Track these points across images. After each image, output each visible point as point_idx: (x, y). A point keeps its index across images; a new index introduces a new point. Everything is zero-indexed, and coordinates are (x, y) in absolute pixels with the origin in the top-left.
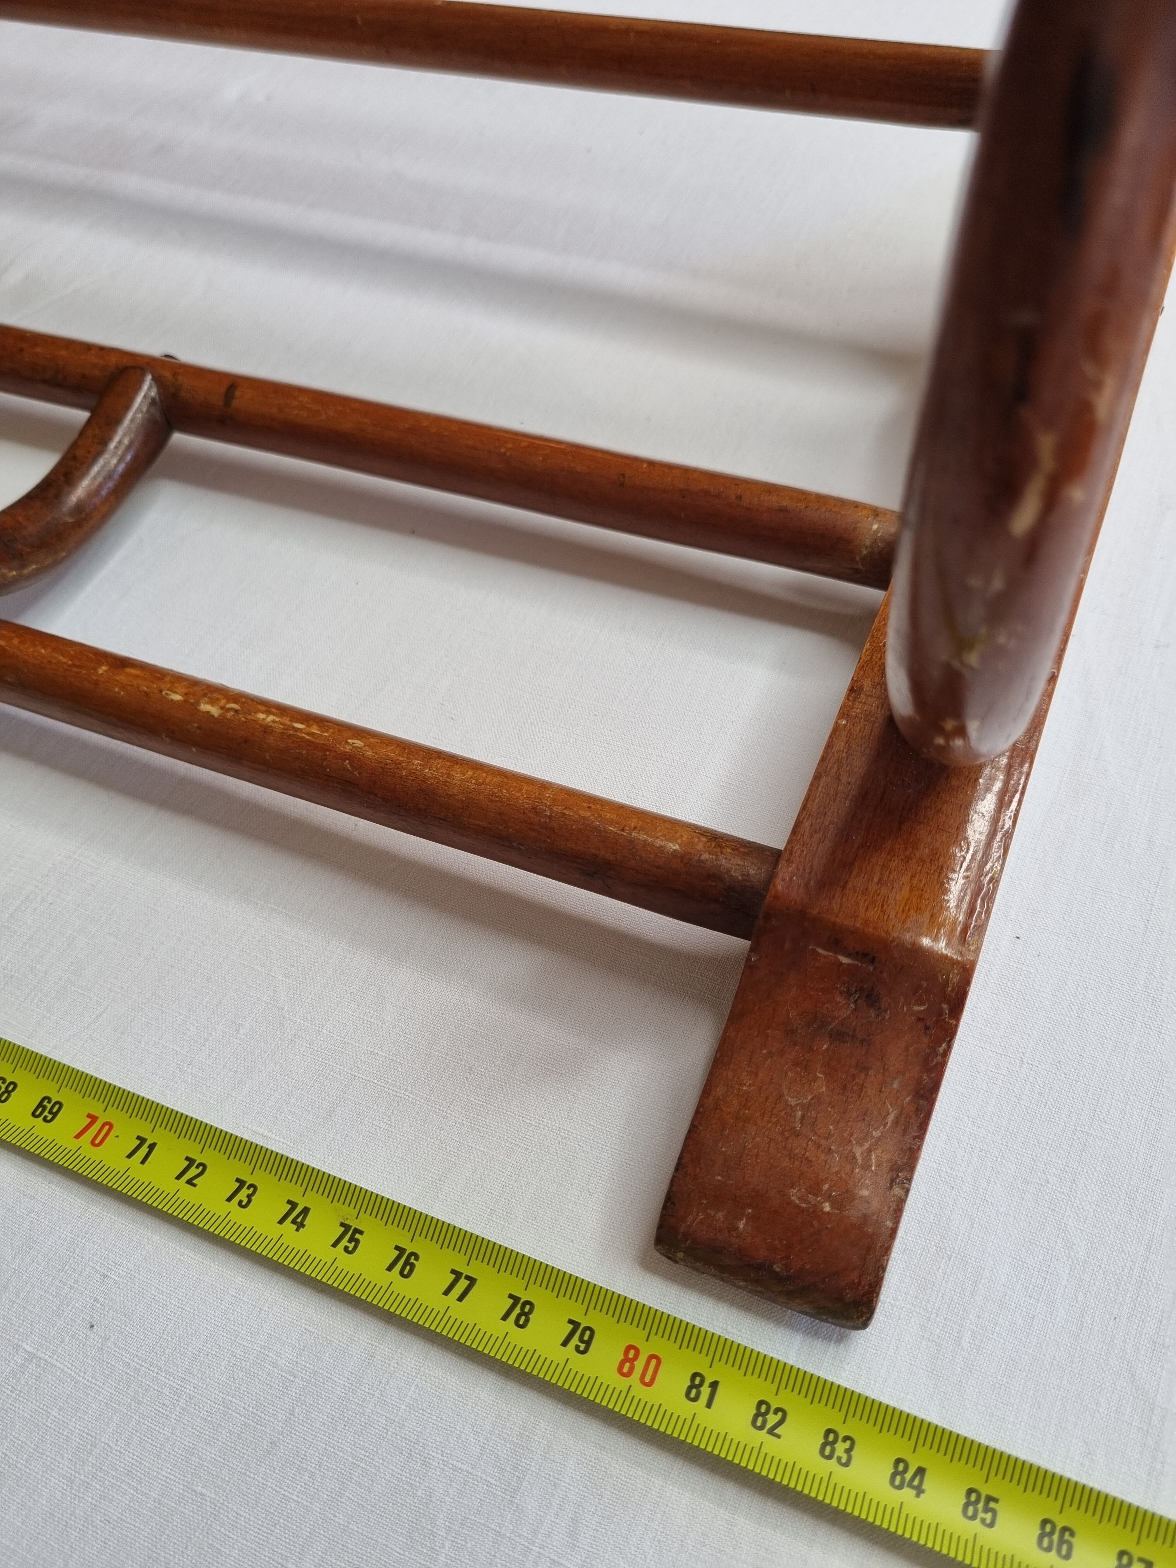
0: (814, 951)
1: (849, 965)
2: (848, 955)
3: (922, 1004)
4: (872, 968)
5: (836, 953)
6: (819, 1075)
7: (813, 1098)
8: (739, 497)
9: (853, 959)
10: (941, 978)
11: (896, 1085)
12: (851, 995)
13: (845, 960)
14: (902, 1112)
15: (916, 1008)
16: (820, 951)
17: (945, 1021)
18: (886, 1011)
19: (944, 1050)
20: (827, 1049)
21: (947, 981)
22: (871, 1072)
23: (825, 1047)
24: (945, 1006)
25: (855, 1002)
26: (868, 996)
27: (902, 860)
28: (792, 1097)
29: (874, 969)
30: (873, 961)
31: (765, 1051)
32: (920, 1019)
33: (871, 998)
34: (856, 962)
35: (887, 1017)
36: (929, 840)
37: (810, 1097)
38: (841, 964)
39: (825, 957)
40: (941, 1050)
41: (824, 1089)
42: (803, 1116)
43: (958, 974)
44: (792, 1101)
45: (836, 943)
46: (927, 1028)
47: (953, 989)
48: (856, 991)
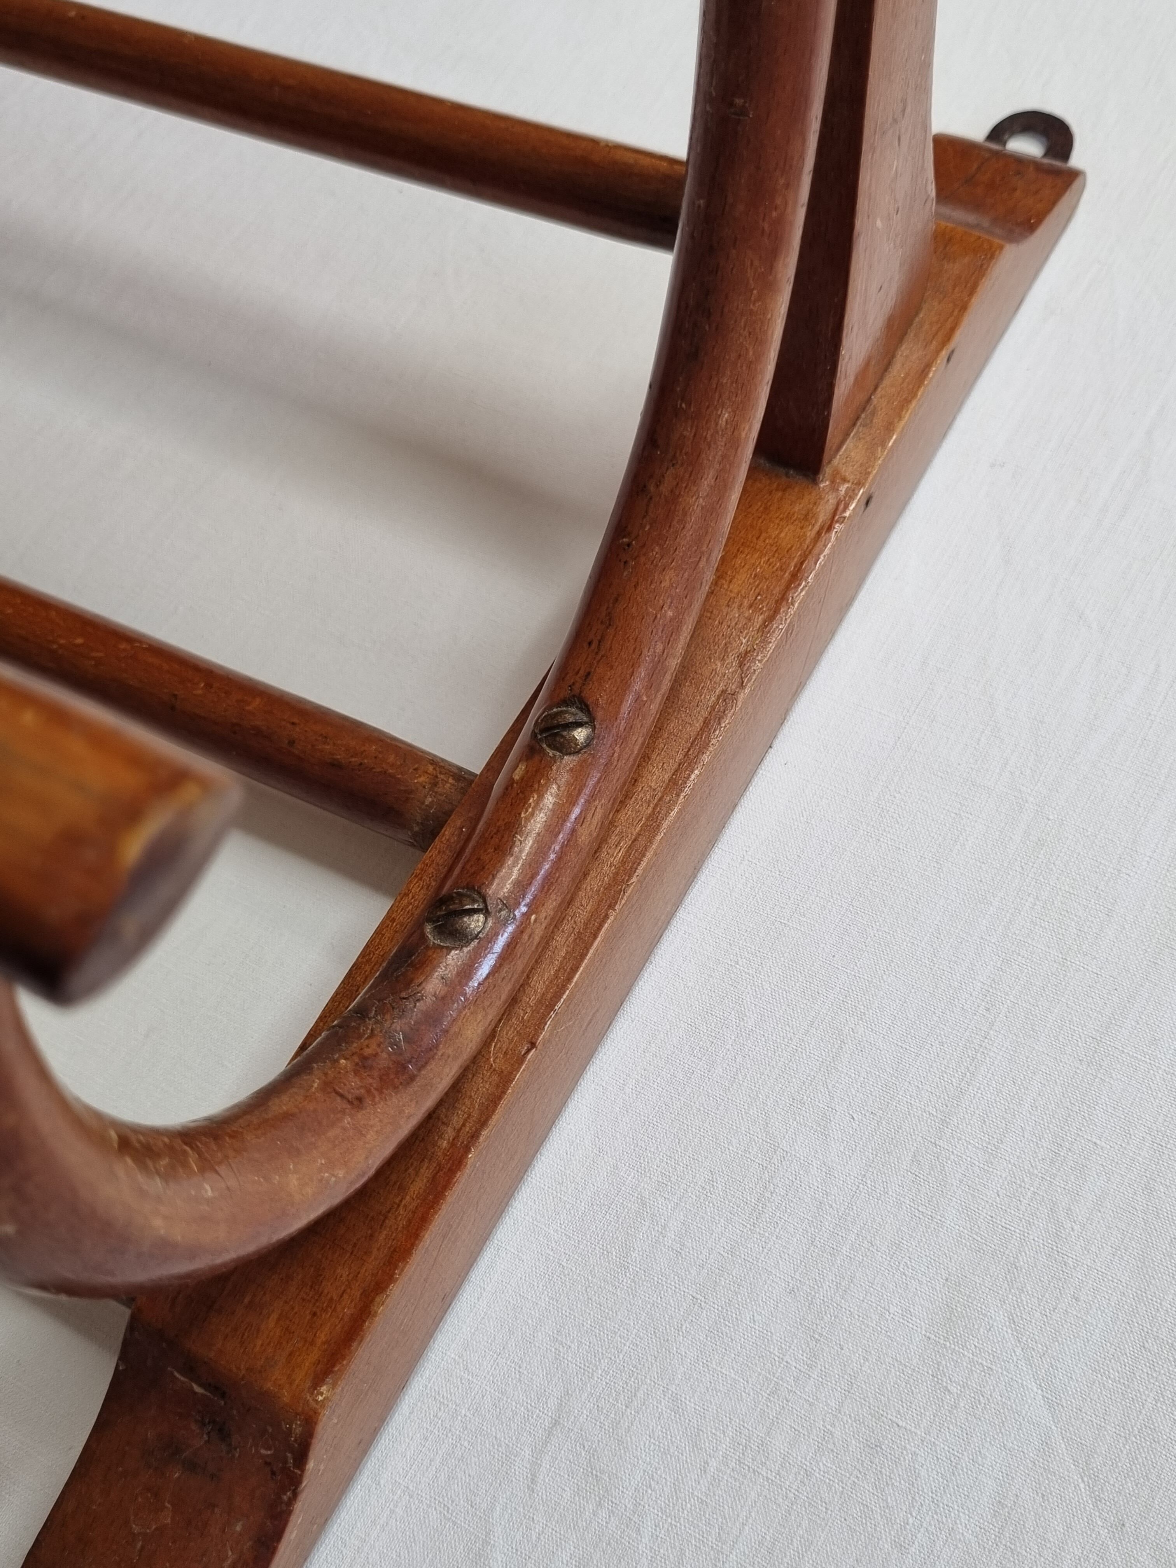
0: (172, 1373)
1: (202, 1395)
2: (201, 1385)
3: (270, 1450)
4: (222, 1403)
5: (191, 1380)
6: (167, 1504)
7: (156, 1529)
8: (292, 743)
9: (206, 1389)
10: (285, 1426)
11: (238, 1528)
12: (204, 1425)
13: (197, 1389)
14: (240, 1557)
15: (263, 1452)
16: (176, 1374)
17: (290, 1470)
18: (235, 1449)
19: (289, 1499)
20: (179, 1477)
21: (290, 1430)
22: (216, 1510)
23: (177, 1475)
24: (289, 1455)
25: (209, 1433)
26: (220, 1430)
27: (282, 1279)
28: (136, 1525)
29: (225, 1404)
30: (223, 1395)
31: (120, 1469)
32: (267, 1464)
33: (223, 1433)
34: (209, 1394)
35: (237, 1455)
36: (320, 1256)
37: (154, 1527)
38: (195, 1393)
39: (183, 1382)
40: (285, 1498)
41: (169, 1521)
42: (143, 1547)
43: (300, 1426)
44: (136, 1529)
45: (191, 1368)
46: (273, 1473)
47: (296, 1440)
48: (209, 1423)
